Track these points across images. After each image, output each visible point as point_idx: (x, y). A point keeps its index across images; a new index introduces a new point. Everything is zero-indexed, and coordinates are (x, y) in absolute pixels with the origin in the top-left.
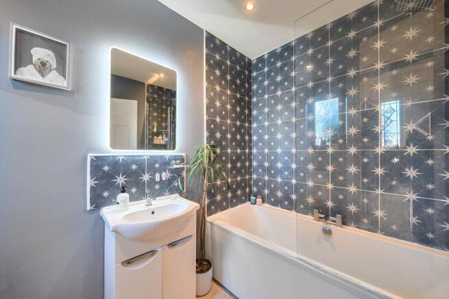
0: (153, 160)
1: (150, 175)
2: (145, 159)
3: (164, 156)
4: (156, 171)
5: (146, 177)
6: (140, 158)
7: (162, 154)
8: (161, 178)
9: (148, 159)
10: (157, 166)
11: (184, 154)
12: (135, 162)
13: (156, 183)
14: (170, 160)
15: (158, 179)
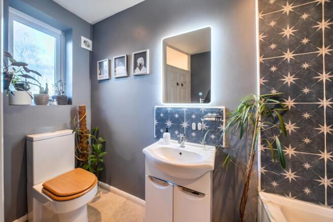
0: (190, 112)
1: (188, 124)
2: (184, 111)
3: (200, 109)
4: (192, 121)
5: (185, 125)
6: (181, 109)
7: (199, 107)
8: (197, 127)
9: (186, 111)
10: (193, 116)
11: (223, 108)
12: (178, 112)
13: (193, 131)
14: (206, 113)
15: (194, 128)
